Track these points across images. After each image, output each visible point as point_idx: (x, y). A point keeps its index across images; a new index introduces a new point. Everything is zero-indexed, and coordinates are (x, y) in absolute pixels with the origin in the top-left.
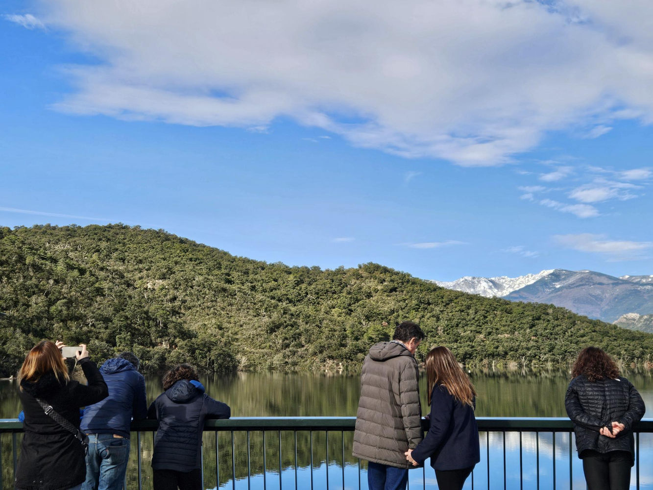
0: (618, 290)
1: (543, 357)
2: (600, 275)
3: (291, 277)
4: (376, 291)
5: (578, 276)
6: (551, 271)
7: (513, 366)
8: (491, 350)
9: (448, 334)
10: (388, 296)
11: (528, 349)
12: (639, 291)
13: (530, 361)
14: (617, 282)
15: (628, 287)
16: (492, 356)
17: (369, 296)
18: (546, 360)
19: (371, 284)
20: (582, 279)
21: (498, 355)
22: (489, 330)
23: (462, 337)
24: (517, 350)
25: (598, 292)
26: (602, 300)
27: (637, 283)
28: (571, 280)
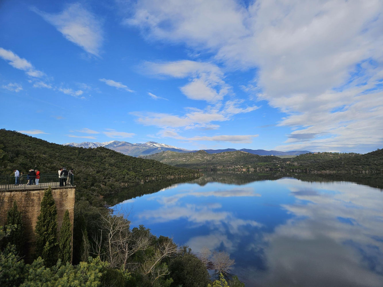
0: (133, 147)
1: (160, 176)
2: (128, 143)
3: (77, 151)
4: (106, 156)
5: (121, 143)
6: (113, 141)
7: (153, 179)
8: (147, 174)
9: (133, 170)
10: (111, 158)
11: (155, 173)
12: (139, 148)
13: (157, 177)
14: (133, 145)
15: (136, 147)
16: (148, 176)
17: (105, 158)
18: (160, 177)
19: (103, 154)
20: (123, 144)
21: (149, 176)
22: (143, 168)
23: (138, 171)
24: (153, 174)
25: (128, 148)
26: (128, 150)
27: (138, 146)
28: (119, 144)
